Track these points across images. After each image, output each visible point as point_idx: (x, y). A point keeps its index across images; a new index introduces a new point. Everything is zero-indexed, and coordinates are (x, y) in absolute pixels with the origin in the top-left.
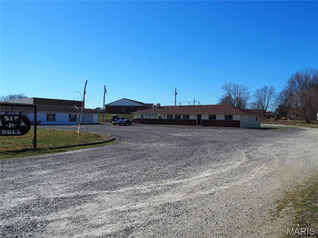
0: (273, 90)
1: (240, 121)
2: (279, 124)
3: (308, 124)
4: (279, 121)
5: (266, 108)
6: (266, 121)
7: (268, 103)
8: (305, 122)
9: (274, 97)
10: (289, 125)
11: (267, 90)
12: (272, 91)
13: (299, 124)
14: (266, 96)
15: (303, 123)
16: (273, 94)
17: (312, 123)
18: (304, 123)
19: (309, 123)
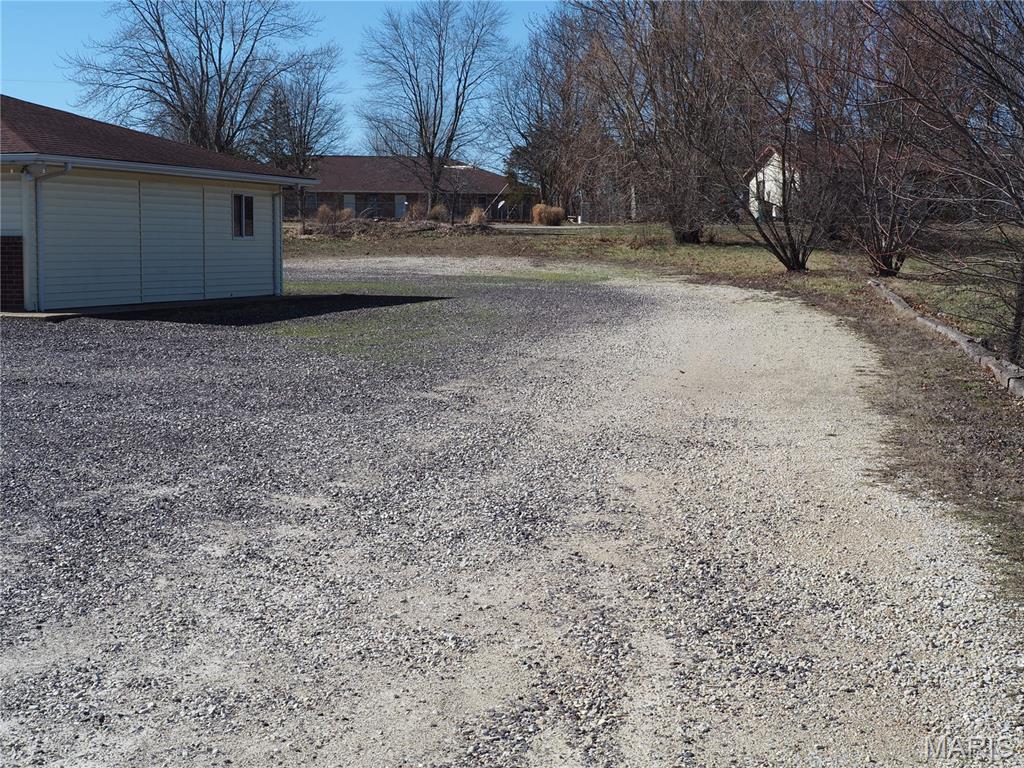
0: (494, 23)
1: (20, 238)
2: (487, 253)
3: (683, 250)
4: (501, 232)
5: (448, 147)
6: (410, 235)
7: (458, 111)
8: (668, 232)
9: (498, 68)
10: (556, 258)
11: (456, 20)
12: (481, 34)
13: (624, 251)
14: (450, 62)
15: (651, 243)
16: (493, 52)
17: (712, 242)
18: (655, 244)
19: (691, 238)
